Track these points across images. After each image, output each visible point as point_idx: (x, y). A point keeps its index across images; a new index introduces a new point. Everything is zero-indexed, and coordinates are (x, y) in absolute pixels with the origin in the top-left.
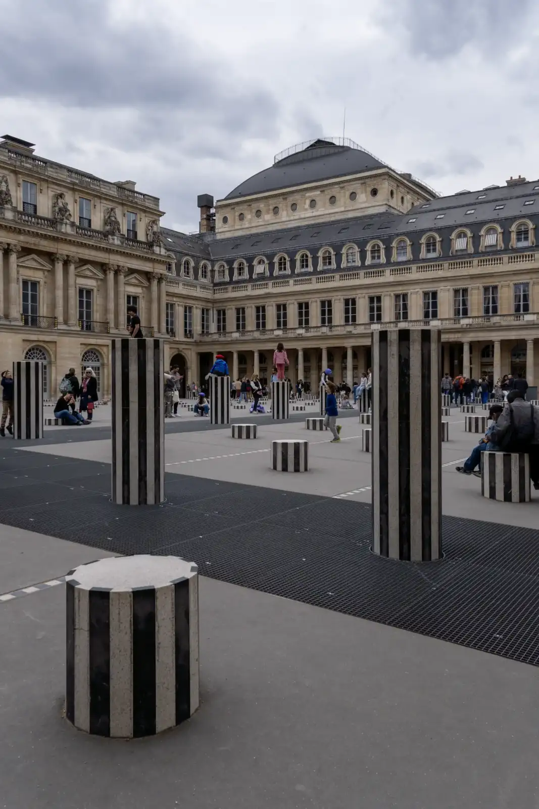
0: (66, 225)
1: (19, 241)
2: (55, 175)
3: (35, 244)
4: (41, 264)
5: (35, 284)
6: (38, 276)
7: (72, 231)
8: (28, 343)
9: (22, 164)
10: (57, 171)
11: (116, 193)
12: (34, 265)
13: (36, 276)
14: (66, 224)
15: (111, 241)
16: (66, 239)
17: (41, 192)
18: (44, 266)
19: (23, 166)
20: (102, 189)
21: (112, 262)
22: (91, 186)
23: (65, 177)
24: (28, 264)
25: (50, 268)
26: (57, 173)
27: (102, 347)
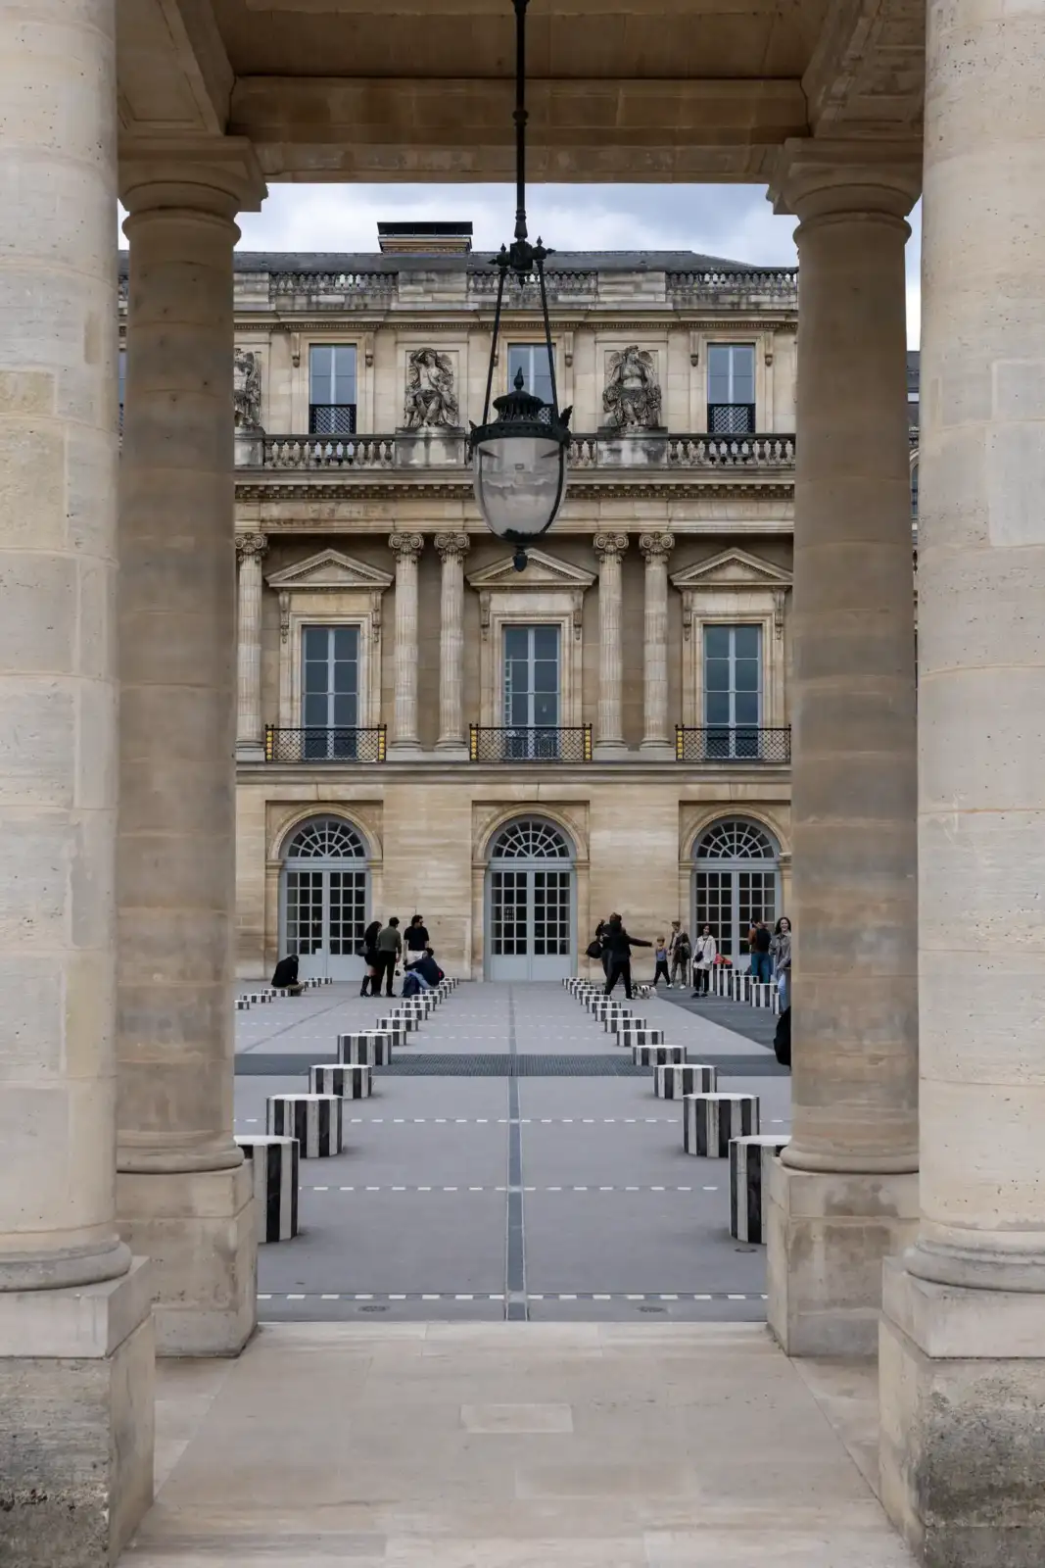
0: (427, 445)
1: (263, 521)
2: (425, 302)
3: (316, 521)
4: (358, 573)
5: (348, 634)
6: (357, 609)
7: (450, 455)
8: (290, 811)
9: (314, 298)
10: (431, 286)
11: (662, 298)
12: (342, 578)
13: (345, 610)
14: (427, 440)
15: (606, 459)
16: (413, 487)
17: (369, 365)
18: (370, 578)
19: (318, 303)
20: (603, 298)
21: (608, 527)
22: (561, 298)
23: (462, 297)
24: (318, 579)
25: (385, 581)
26: (428, 292)
27: (566, 811)
